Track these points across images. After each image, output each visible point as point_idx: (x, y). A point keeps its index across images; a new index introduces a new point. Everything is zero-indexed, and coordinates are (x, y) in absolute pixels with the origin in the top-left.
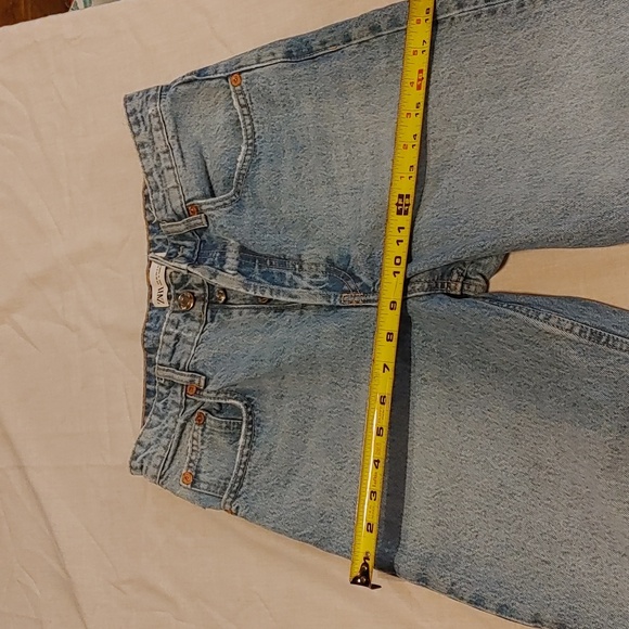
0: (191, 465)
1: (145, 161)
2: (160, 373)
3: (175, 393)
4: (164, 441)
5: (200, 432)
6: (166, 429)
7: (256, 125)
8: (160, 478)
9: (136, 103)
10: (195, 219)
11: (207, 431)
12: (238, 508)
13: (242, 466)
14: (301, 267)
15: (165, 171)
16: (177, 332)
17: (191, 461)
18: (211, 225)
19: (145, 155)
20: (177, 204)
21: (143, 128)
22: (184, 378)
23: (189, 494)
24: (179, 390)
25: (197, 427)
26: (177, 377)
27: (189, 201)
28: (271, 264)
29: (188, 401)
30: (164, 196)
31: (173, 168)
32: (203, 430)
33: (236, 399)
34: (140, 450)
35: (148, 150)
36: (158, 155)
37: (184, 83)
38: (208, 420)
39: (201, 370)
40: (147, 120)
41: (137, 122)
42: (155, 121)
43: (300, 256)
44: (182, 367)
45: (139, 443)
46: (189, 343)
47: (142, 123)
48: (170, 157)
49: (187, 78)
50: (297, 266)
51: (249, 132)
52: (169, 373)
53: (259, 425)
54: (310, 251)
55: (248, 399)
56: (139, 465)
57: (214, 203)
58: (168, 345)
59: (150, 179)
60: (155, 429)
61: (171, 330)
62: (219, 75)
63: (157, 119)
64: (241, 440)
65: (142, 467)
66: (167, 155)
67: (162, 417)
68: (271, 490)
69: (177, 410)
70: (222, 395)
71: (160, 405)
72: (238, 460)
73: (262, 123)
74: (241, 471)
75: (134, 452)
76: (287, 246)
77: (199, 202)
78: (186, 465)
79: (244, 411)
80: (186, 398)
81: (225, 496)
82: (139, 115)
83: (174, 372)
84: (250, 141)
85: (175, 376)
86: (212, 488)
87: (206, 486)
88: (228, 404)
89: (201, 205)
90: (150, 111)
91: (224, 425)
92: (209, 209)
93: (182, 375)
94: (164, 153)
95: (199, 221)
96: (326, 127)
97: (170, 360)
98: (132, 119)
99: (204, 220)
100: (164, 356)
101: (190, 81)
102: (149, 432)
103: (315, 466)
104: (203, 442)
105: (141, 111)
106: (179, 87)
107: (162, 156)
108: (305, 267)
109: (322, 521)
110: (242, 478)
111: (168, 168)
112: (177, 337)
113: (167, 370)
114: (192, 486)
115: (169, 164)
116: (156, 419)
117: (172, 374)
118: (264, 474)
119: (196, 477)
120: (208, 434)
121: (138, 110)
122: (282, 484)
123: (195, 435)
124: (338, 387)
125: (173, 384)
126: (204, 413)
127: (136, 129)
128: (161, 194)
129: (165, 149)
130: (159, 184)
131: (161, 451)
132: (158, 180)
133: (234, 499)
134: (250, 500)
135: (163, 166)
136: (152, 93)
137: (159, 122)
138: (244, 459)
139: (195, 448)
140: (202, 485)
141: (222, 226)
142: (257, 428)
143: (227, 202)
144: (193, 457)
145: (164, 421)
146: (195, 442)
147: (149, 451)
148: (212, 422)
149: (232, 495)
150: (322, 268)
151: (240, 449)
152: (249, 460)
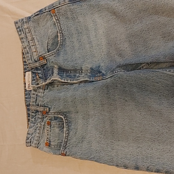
0: (48, 139)
1: (23, 44)
2: (32, 108)
3: (39, 114)
4: (38, 131)
5: (49, 128)
6: (37, 127)
7: (61, 26)
8: (38, 144)
9: (19, 24)
10: (43, 61)
11: (52, 127)
12: (66, 152)
13: (66, 138)
14: (82, 72)
15: (31, 47)
16: (36, 93)
17: (48, 138)
18: (48, 63)
19: (23, 42)
20: (35, 57)
21: (22, 32)
22: (41, 109)
23: (48, 149)
24: (40, 113)
25: (48, 126)
26: (39, 109)
27: (40, 56)
28: (71, 72)
29: (44, 116)
30: (31, 55)
31: (34, 45)
32: (50, 127)
33: (61, 115)
34: (29, 136)
35: (24, 40)
36: (29, 42)
37: (35, 16)
38: (52, 123)
39: (46, 106)
40: (24, 30)
41: (20, 31)
42: (27, 30)
43: (81, 68)
44: (40, 105)
45: (28, 134)
46: (40, 97)
47: (22, 31)
48: (33, 42)
49: (36, 14)
50: (80, 72)
51: (60, 28)
52: (35, 108)
53: (70, 123)
54: (85, 66)
55: (65, 115)
56: (30, 141)
57: (49, 54)
58: (34, 98)
59: (25, 50)
60: (33, 128)
61: (34, 93)
62: (47, 11)
63: (28, 29)
64: (65, 129)
65: (31, 141)
66: (32, 41)
67: (35, 123)
68: (77, 145)
69: (40, 120)
70: (56, 114)
71: (33, 119)
72: (65, 136)
73: (64, 25)
74: (66, 139)
75: (27, 137)
76: (76, 65)
77: (44, 55)
78: (46, 140)
79: (64, 119)
80: (43, 115)
81: (61, 149)
82: (21, 28)
83: (37, 107)
84: (61, 32)
85: (38, 108)
86: (56, 147)
87: (53, 147)
88: (58, 117)
89: (44, 56)
90: (25, 27)
91: (58, 124)
92: (48, 57)
93: (40, 108)
94: (31, 40)
95: (44, 62)
96: (88, 25)
97: (36, 103)
98: (18, 30)
99: (46, 61)
100: (33, 102)
101: (37, 15)
102: (31, 129)
103: (91, 135)
104: (50, 131)
105: (21, 27)
106: (34, 17)
107: (30, 42)
108: (83, 71)
109: (96, 153)
110: (67, 142)
111: (32, 46)
112: (37, 95)
113: (35, 107)
114: (49, 147)
115: (33, 44)
116: (32, 124)
117: (36, 108)
118: (74, 140)
119: (50, 143)
120: (52, 128)
121: (20, 26)
122: (80, 142)
123: (48, 129)
124: (96, 108)
125: (37, 111)
126: (50, 121)
127: (20, 33)
128: (30, 55)
129: (31, 39)
130: (29, 51)
131: (37, 135)
132: (28, 50)
133: (65, 149)
134: (70, 149)
135: (30, 45)
136: (25, 20)
137: (29, 30)
138: (67, 135)
139: (48, 134)
140: (52, 146)
141: (52, 62)
142: (69, 124)
143: (53, 53)
144: (48, 137)
145: (36, 125)
146: (48, 132)
147: (33, 136)
148: (54, 123)
149: (64, 148)
150: (89, 71)
151: (65, 132)
152: (69, 135)
